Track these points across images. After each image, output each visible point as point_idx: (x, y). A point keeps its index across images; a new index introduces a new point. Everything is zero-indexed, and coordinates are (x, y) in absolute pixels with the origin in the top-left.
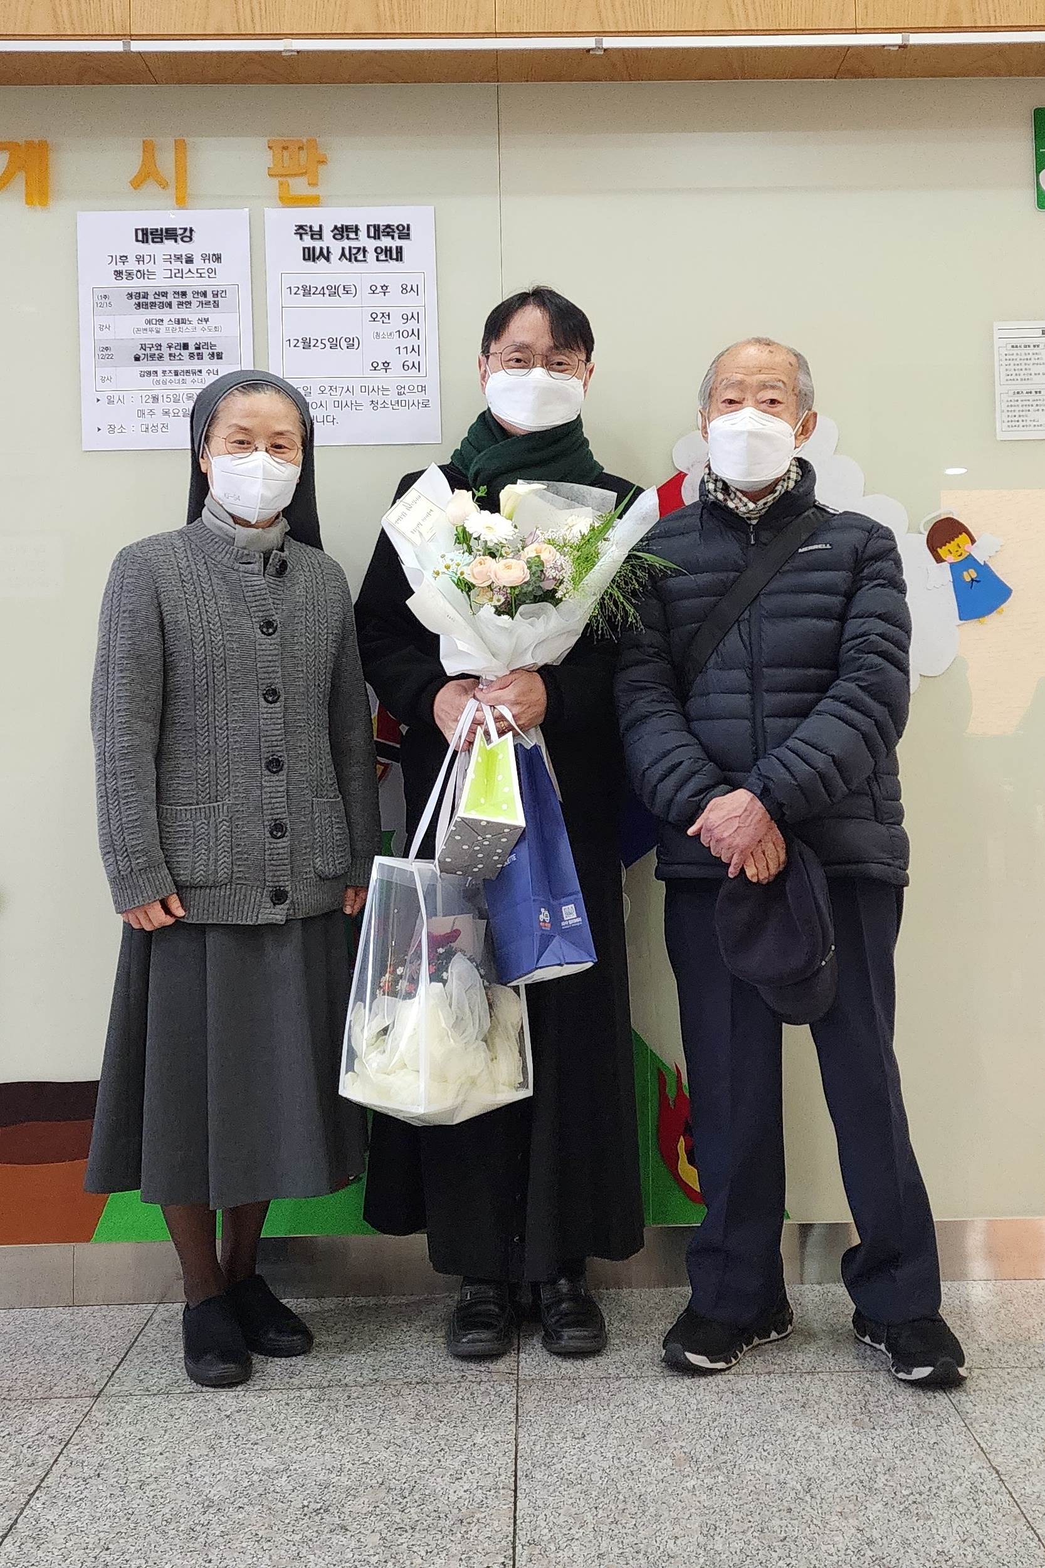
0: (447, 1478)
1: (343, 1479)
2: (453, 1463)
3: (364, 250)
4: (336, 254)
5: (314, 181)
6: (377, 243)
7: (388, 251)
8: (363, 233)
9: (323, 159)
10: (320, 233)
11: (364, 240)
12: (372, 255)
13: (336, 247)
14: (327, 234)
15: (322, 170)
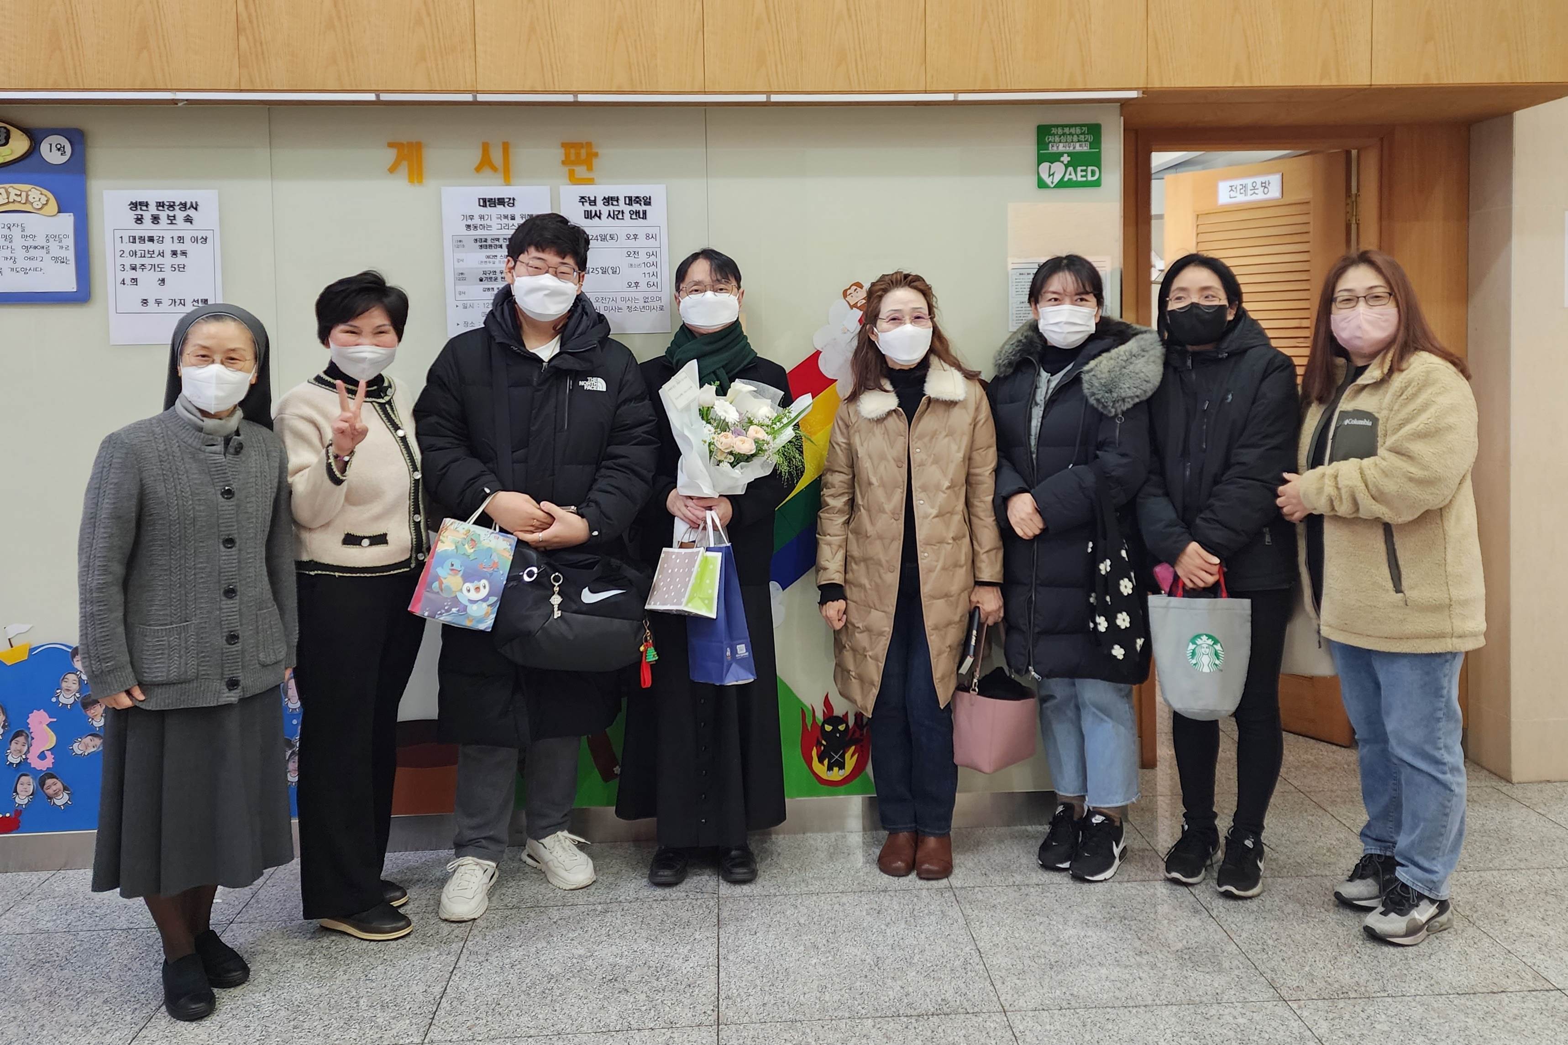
0: (681, 960)
1: (624, 961)
2: (683, 950)
3: (623, 212)
4: (605, 214)
5: (590, 169)
6: (630, 208)
7: (637, 213)
8: (622, 201)
9: (596, 155)
10: (595, 201)
11: (622, 206)
12: (627, 215)
13: (605, 210)
14: (600, 202)
15: (595, 161)
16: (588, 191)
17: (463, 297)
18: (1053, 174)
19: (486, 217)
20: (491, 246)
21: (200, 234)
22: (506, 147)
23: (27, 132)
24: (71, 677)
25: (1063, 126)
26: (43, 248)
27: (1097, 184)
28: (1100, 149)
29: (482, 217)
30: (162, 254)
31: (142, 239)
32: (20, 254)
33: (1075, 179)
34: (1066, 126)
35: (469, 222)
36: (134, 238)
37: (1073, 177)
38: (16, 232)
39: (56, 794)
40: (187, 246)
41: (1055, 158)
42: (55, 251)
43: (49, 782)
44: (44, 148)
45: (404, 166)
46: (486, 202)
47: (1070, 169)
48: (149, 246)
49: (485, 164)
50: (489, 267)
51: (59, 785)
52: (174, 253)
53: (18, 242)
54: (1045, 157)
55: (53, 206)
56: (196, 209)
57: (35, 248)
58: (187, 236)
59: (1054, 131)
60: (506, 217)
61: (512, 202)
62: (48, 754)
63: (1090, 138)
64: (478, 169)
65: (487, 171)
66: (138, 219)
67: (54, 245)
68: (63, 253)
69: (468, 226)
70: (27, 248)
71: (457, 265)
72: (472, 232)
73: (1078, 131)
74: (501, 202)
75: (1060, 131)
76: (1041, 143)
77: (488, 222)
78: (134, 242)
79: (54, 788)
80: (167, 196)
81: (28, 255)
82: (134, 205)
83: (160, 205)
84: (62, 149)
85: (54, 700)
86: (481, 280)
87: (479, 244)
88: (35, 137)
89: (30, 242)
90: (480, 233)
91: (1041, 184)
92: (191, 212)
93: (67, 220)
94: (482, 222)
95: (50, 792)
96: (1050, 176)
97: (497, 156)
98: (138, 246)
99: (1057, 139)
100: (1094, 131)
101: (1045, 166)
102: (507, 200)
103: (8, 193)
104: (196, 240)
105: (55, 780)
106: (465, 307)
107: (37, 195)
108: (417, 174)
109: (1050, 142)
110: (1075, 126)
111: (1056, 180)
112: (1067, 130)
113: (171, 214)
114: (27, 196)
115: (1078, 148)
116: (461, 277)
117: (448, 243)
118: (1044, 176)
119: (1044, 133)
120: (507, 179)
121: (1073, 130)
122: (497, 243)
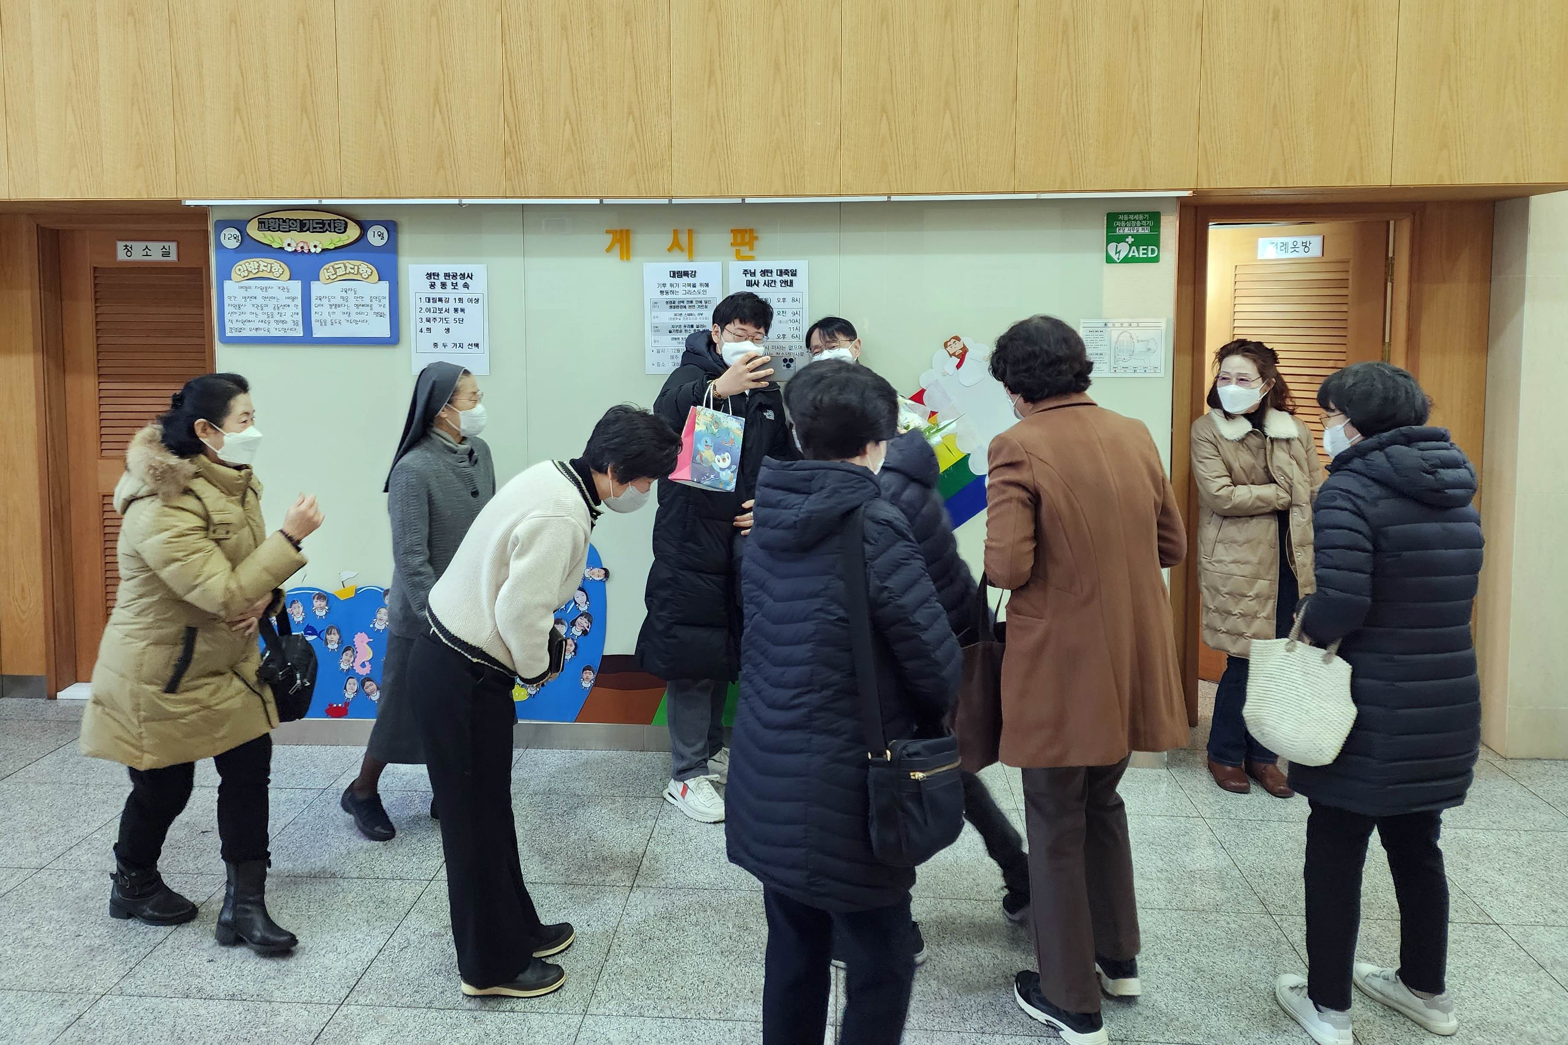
3: (775, 282)
4: (762, 283)
5: (752, 249)
6: (781, 278)
7: (786, 282)
8: (774, 273)
9: (756, 238)
10: (754, 273)
11: (775, 277)
12: (778, 284)
13: (762, 280)
14: (758, 274)
15: (756, 243)
16: (750, 265)
17: (657, 344)
18: (1119, 252)
19: (675, 285)
20: (678, 306)
21: (474, 297)
22: (690, 232)
23: (358, 223)
24: (383, 610)
25: (1129, 214)
26: (368, 306)
27: (1156, 260)
28: (1159, 231)
29: (672, 285)
30: (447, 311)
31: (434, 301)
32: (353, 310)
33: (1137, 256)
34: (1131, 213)
35: (663, 289)
36: (429, 300)
37: (1136, 254)
38: (351, 295)
39: (373, 692)
40: (465, 305)
41: (1122, 239)
42: (376, 308)
43: (368, 683)
44: (370, 234)
45: (617, 247)
46: (675, 274)
47: (1134, 248)
48: (439, 305)
49: (676, 245)
50: (677, 322)
51: (374, 686)
52: (456, 310)
53: (352, 301)
54: (1112, 238)
55: (375, 276)
56: (471, 278)
57: (363, 306)
58: (465, 298)
59: (1121, 217)
60: (689, 285)
61: (694, 274)
62: (367, 664)
63: (1151, 223)
64: (669, 250)
65: (676, 251)
66: (432, 285)
67: (375, 303)
68: (381, 310)
69: (662, 292)
70: (357, 306)
71: (654, 321)
72: (665, 296)
73: (1141, 217)
74: (686, 274)
75: (1126, 218)
76: (1110, 227)
77: (676, 289)
78: (429, 301)
79: (371, 688)
80: (451, 269)
81: (358, 311)
82: (429, 275)
83: (447, 275)
84: (381, 235)
85: (371, 626)
86: (670, 332)
87: (669, 305)
88: (363, 227)
89: (360, 302)
90: (671, 297)
91: (1109, 260)
92: (468, 281)
93: (385, 285)
94: (672, 289)
95: (368, 690)
96: (1116, 253)
97: (684, 239)
98: (431, 305)
99: (1123, 224)
100: (1154, 218)
101: (1113, 245)
102: (690, 273)
103: (346, 267)
104: (471, 300)
105: (371, 682)
106: (658, 352)
107: (365, 268)
108: (626, 253)
109: (1118, 226)
110: (1139, 213)
111: (1121, 257)
112: (1131, 217)
113: (454, 282)
114: (358, 269)
115: (1141, 231)
116: (656, 329)
117: (648, 305)
118: (1112, 253)
119: (1112, 219)
120: (691, 255)
121: (1136, 217)
122: (682, 304)
